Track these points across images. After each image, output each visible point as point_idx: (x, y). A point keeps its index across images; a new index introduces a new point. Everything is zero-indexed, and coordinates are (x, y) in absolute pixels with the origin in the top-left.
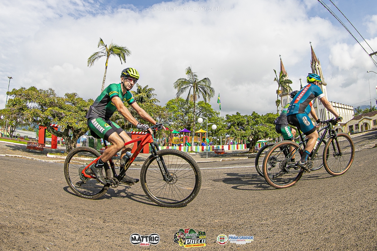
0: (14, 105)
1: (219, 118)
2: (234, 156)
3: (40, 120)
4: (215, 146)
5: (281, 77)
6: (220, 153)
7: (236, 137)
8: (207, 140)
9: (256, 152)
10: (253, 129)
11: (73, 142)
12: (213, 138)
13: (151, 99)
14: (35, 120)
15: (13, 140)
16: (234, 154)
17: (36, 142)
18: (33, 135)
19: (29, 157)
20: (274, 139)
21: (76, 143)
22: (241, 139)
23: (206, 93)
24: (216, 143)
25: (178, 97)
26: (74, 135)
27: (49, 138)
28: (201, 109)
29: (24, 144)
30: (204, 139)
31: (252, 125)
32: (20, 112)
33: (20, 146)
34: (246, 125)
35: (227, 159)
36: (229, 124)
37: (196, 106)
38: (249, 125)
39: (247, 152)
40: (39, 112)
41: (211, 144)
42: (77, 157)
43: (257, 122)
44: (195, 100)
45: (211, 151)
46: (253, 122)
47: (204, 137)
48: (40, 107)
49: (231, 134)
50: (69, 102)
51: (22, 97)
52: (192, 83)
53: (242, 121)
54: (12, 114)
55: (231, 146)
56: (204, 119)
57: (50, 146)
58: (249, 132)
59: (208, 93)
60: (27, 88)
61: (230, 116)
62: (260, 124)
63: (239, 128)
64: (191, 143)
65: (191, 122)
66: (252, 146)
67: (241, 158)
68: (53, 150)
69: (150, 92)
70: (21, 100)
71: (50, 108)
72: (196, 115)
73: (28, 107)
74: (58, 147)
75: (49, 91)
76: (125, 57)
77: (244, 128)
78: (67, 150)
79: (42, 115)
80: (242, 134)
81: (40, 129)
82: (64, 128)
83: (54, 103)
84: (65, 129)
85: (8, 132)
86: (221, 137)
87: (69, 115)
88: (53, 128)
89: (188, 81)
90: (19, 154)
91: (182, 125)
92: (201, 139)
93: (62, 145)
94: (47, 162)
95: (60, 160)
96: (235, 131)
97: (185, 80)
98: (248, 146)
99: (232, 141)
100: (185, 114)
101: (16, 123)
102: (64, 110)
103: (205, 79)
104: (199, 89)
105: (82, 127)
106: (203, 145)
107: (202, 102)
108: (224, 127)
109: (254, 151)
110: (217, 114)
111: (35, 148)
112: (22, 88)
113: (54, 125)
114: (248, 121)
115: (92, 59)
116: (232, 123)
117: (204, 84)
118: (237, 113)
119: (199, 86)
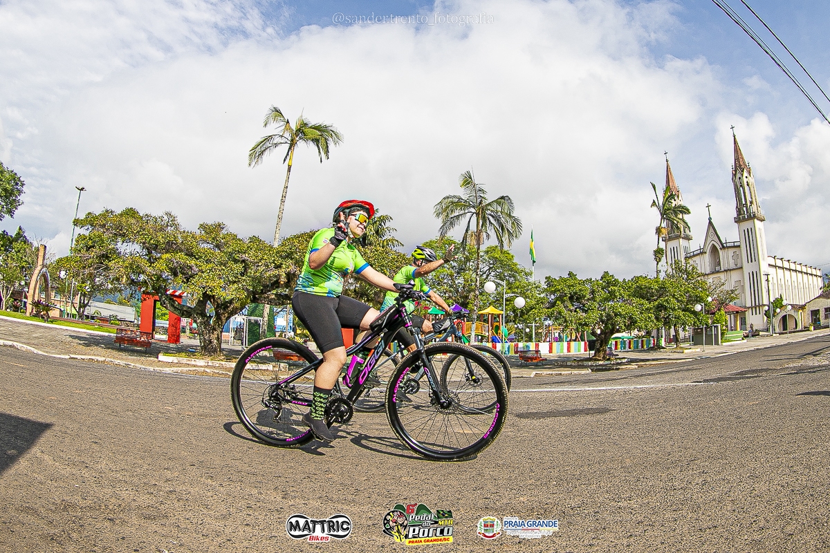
0: (89, 248)
1: (529, 284)
2: (562, 366)
3: (146, 281)
4: (521, 345)
5: (667, 199)
6: (532, 359)
7: (566, 326)
8: (503, 329)
9: (609, 359)
10: (604, 310)
11: (215, 329)
12: (516, 326)
13: (384, 238)
14: (133, 280)
15: (86, 323)
16: (562, 363)
17: (135, 329)
18: (128, 313)
19: (119, 361)
20: (648, 333)
21: (221, 332)
22: (577, 328)
23: (503, 230)
24: (522, 338)
25: (443, 235)
26: (217, 314)
27: (163, 321)
28: (491, 262)
29: (109, 332)
30: (498, 328)
31: (601, 301)
32: (102, 263)
33: (100, 336)
34: (588, 299)
35: (545, 372)
36: (553, 297)
37: (482, 256)
38: (595, 301)
39: (589, 359)
40: (144, 263)
41: (511, 340)
42: (223, 363)
43: (612, 294)
44: (479, 244)
45: (512, 353)
46: (604, 294)
47: (497, 324)
48: (145, 252)
49: (556, 319)
50: (208, 243)
51: (108, 229)
52: (474, 207)
53: (580, 290)
54: (85, 267)
55: (555, 344)
56: (498, 285)
57: (165, 337)
58: (595, 315)
59: (508, 230)
60: (118, 211)
61: (555, 279)
62: (620, 298)
63: (573, 305)
64: (469, 336)
65: (469, 291)
66: (601, 345)
67: (576, 372)
68: (172, 345)
69: (383, 224)
70: (105, 237)
71: (168, 256)
72: (482, 275)
73: (120, 253)
74: (182, 340)
75: (166, 217)
76: (327, 147)
77: (584, 305)
78: (202, 347)
79: (149, 270)
80: (580, 319)
81: (145, 300)
82: (195, 297)
83: (175, 244)
84: (197, 301)
85: (74, 307)
86: (533, 325)
87: (208, 271)
88: (172, 298)
89: (466, 201)
90: (98, 355)
91: (450, 297)
92: (490, 328)
93: (191, 335)
94: (158, 372)
95: (188, 369)
96: (565, 312)
97: (460, 198)
98: (591, 345)
99: (557, 335)
100: (458, 273)
101: (93, 286)
102: (197, 259)
103: (503, 198)
104: (489, 219)
105: (233, 296)
106: (494, 341)
107: (493, 249)
108: (541, 303)
109: (604, 358)
110: (526, 274)
111: (132, 341)
112: (107, 211)
113: (175, 292)
114: (593, 292)
115: (258, 152)
116: (558, 294)
117: (499, 209)
118: (570, 274)
119: (489, 212)
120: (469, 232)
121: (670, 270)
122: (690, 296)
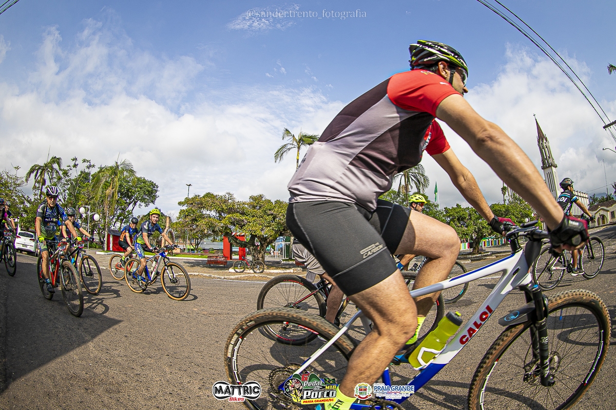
1: (437, 212)
9: (480, 253)
10: (477, 225)
15: (195, 254)
23: (419, 183)
26: (261, 244)
31: (474, 220)
33: (202, 260)
34: (468, 220)
36: (449, 219)
38: (471, 220)
39: (470, 254)
44: (407, 192)
53: (463, 214)
58: (472, 228)
59: (422, 183)
61: (449, 209)
63: (460, 223)
66: (476, 245)
71: (230, 216)
75: (227, 196)
77: (466, 223)
80: (464, 231)
83: (233, 209)
87: (253, 222)
98: (470, 246)
102: (247, 216)
104: (411, 178)
109: (478, 251)
110: (436, 206)
114: (470, 215)
115: (279, 154)
116: (451, 217)
117: (416, 171)
118: (457, 205)
119: (411, 174)
120: (401, 186)
121: (511, 199)
122: (522, 214)
